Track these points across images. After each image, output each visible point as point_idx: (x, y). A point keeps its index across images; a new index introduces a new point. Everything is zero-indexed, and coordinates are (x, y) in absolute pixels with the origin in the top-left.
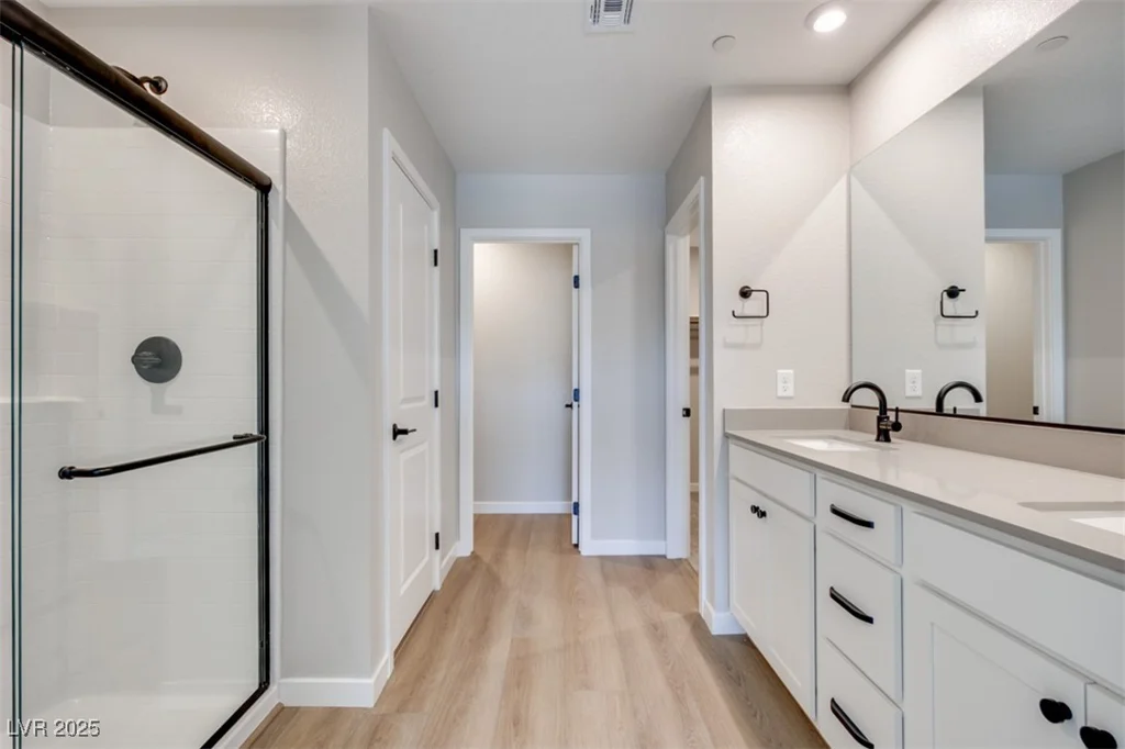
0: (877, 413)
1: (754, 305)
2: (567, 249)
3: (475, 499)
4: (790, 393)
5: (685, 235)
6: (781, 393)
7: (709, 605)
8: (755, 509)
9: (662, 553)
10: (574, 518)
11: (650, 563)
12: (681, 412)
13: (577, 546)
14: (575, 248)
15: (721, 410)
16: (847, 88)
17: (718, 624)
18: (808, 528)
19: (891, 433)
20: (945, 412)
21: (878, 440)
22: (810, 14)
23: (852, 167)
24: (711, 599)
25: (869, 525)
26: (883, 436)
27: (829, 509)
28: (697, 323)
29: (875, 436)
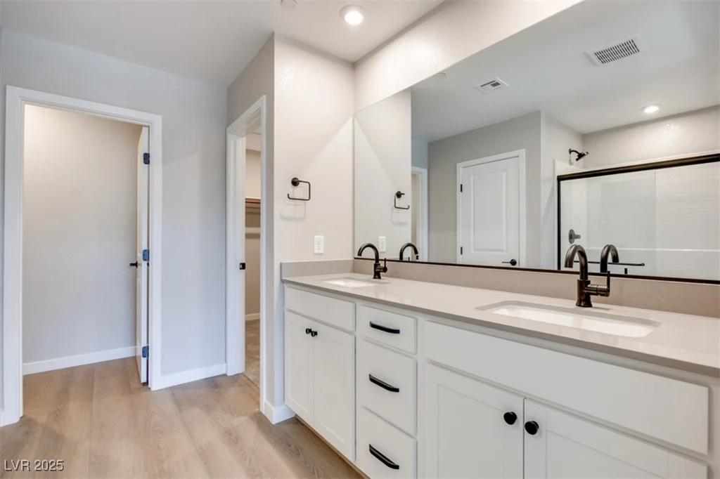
0: (374, 262)
1: (300, 191)
2: (135, 130)
3: (24, 361)
4: (322, 251)
5: (242, 137)
6: (316, 251)
7: (269, 404)
8: (309, 331)
9: (224, 373)
10: (144, 361)
11: (214, 383)
12: (239, 266)
13: (147, 383)
14: (145, 130)
15: (279, 263)
16: (354, 65)
17: (276, 415)
18: (351, 338)
19: (381, 273)
20: (404, 260)
21: (374, 278)
22: (344, 8)
23: (355, 114)
24: (271, 399)
25: (397, 332)
26: (377, 275)
27: (369, 324)
28: (259, 203)
29: (373, 276)
